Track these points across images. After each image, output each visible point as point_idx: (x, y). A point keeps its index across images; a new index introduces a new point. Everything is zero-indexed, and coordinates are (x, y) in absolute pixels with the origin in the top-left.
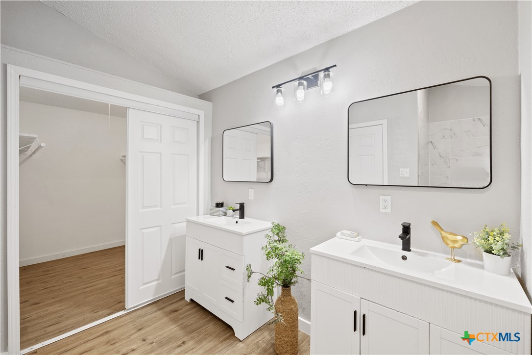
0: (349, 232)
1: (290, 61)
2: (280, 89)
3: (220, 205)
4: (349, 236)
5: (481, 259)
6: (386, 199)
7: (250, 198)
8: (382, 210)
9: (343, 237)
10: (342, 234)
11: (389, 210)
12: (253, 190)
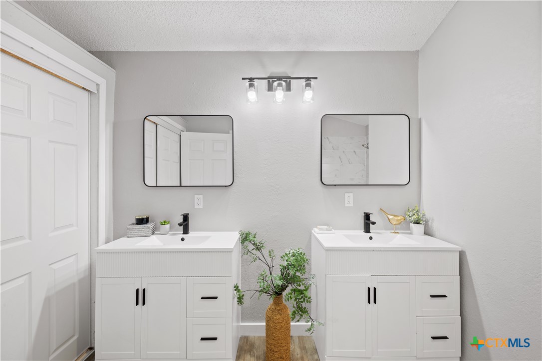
0: (326, 227)
1: (257, 56)
2: (253, 83)
3: (141, 221)
4: (327, 230)
5: (409, 228)
6: (349, 197)
7: (196, 207)
8: (347, 205)
9: (321, 232)
10: (320, 229)
11: (351, 205)
12: (202, 196)
